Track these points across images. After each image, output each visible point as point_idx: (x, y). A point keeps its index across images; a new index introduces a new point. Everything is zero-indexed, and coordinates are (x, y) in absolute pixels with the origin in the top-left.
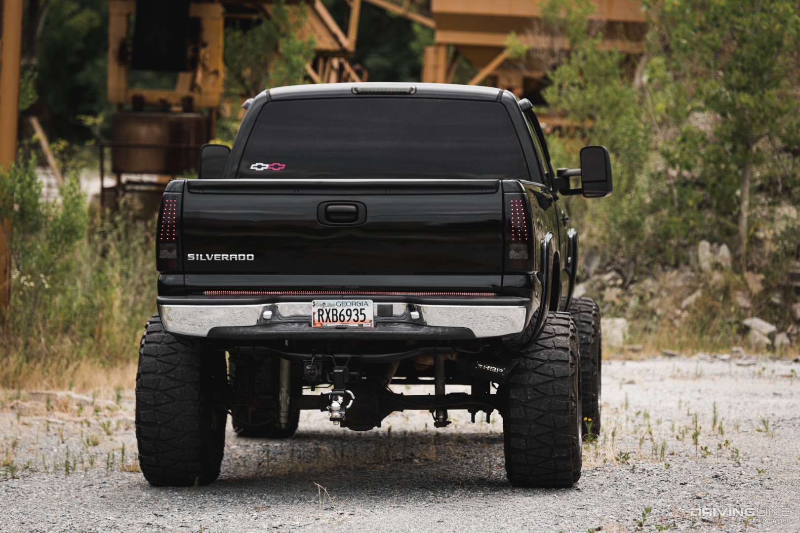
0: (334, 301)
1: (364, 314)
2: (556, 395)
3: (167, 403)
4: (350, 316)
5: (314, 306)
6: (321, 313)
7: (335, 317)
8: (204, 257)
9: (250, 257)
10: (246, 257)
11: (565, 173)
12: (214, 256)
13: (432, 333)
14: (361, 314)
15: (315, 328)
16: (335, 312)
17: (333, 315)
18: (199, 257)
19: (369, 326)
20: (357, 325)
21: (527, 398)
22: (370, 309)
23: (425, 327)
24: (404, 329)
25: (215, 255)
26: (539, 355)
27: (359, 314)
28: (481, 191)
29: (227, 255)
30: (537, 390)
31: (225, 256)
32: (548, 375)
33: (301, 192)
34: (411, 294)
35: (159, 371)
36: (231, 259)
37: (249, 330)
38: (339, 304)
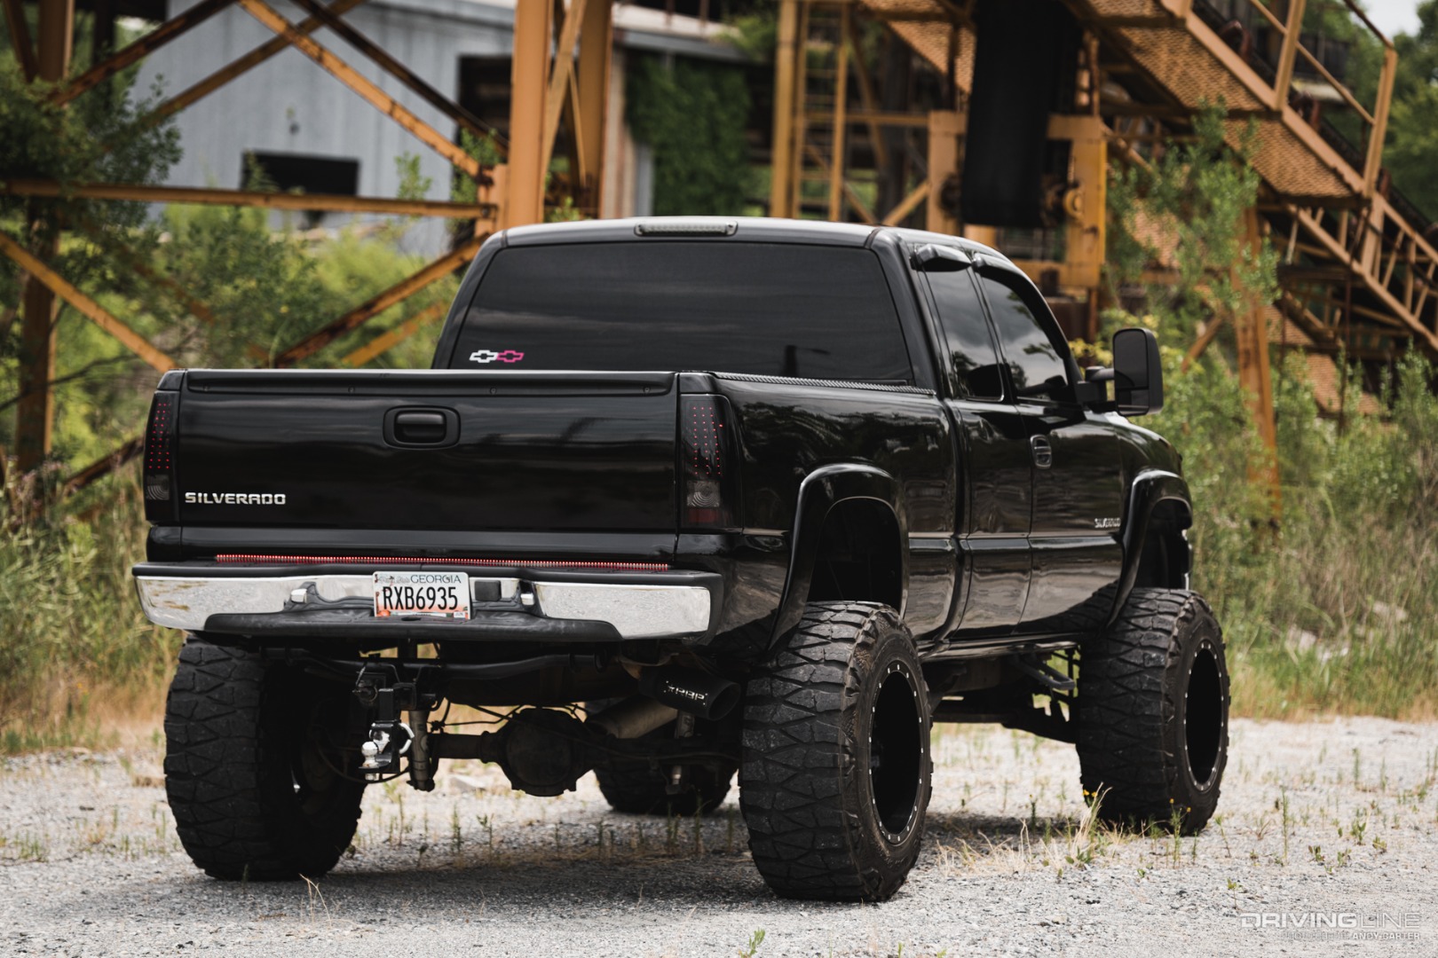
0: (407, 575)
1: (454, 597)
2: (817, 743)
3: (206, 741)
4: (434, 599)
5: (376, 581)
6: (388, 594)
7: (410, 601)
8: (211, 498)
9: (280, 499)
10: (273, 498)
11: (1096, 375)
12: (224, 498)
13: (549, 629)
14: (450, 596)
15: (379, 618)
16: (409, 591)
17: (407, 597)
18: (203, 497)
19: (463, 616)
20: (444, 615)
21: (768, 746)
22: (462, 587)
23: (541, 620)
24: (516, 623)
25: (227, 495)
26: (796, 673)
27: (447, 597)
28: (641, 391)
29: (245, 496)
30: (785, 733)
31: (241, 498)
32: (804, 708)
33: (359, 390)
34: (524, 563)
35: (198, 689)
36: (251, 502)
37: (265, 619)
38: (415, 579)
